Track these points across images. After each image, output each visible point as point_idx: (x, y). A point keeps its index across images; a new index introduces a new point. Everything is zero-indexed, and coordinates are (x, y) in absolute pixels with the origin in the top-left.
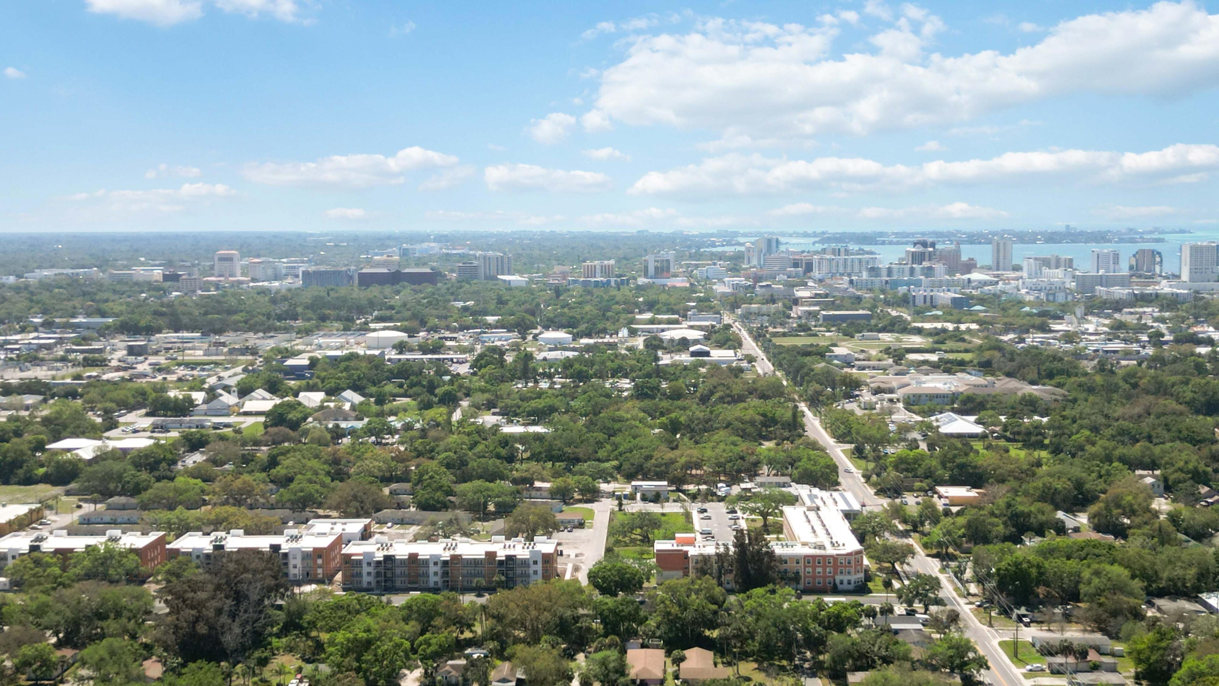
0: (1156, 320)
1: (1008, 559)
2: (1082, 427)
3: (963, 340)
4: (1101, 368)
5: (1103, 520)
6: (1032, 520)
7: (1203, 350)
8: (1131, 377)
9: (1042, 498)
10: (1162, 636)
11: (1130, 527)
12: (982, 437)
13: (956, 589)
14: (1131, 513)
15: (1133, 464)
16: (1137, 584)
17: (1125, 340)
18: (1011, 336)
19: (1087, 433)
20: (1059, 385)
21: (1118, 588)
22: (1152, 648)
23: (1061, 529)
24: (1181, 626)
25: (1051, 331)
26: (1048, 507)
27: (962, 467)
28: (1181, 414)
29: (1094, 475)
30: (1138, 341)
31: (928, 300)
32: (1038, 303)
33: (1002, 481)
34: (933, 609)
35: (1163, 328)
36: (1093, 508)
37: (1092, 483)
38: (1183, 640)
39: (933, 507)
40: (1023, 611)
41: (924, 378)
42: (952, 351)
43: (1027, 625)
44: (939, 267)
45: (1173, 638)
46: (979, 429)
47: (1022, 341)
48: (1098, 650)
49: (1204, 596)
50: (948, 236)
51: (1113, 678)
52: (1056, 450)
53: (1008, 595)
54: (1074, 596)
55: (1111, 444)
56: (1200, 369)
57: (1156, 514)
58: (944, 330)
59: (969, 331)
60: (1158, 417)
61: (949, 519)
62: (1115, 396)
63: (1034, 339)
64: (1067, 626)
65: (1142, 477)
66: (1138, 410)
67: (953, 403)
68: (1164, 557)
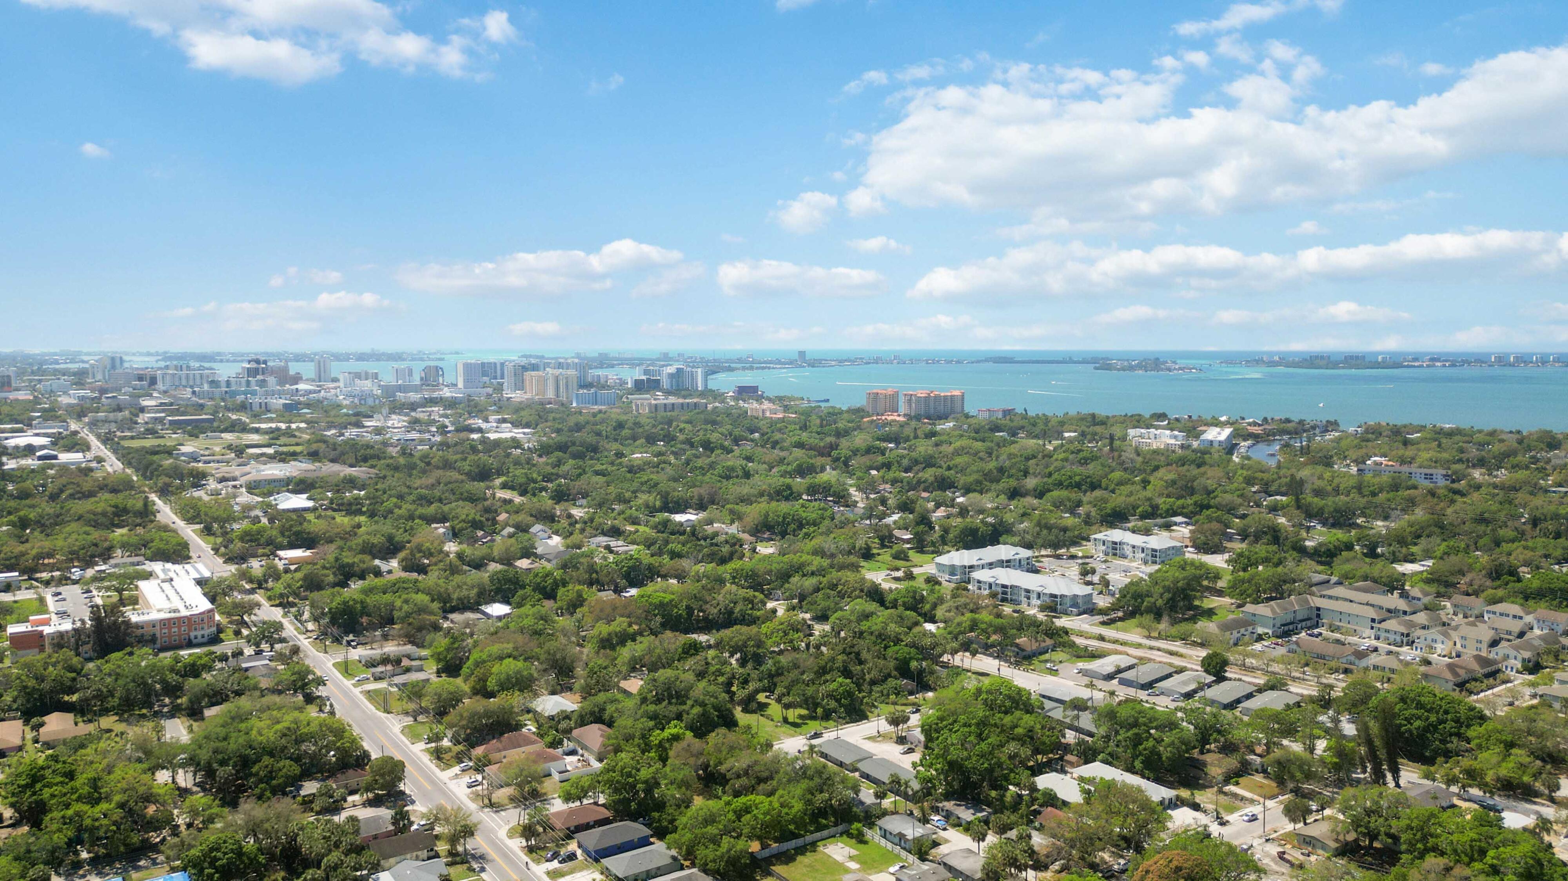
0: (442, 416)
1: (338, 599)
2: (391, 496)
3: (295, 436)
4: (403, 452)
5: (409, 563)
6: (356, 569)
7: (475, 436)
8: (425, 458)
9: (363, 551)
10: (455, 639)
11: (429, 565)
12: (314, 509)
13: (297, 629)
14: (429, 554)
15: (430, 520)
16: (436, 606)
17: (420, 432)
18: (333, 432)
19: (395, 500)
20: (372, 467)
21: (422, 610)
22: (448, 650)
23: (378, 573)
24: (468, 631)
25: (364, 427)
26: (367, 558)
27: (297, 534)
28: (462, 481)
29: (401, 530)
30: (429, 432)
31: (263, 405)
32: (353, 406)
33: (330, 541)
34: (278, 646)
35: (447, 422)
36: (402, 555)
37: (400, 536)
38: (470, 641)
39: (275, 567)
40: (351, 637)
41: (262, 467)
42: (285, 445)
43: (354, 647)
44: (271, 380)
45: (463, 640)
46: (310, 504)
47: (343, 435)
48: (409, 657)
49: (483, 608)
50: (278, 356)
51: (421, 676)
52: (372, 515)
53: (339, 627)
54: (391, 621)
55: (412, 507)
56: (474, 449)
57: (447, 554)
58: (278, 429)
59: (298, 429)
60: (446, 485)
61: (289, 575)
62: (414, 472)
63: (351, 433)
64: (385, 644)
65: (436, 528)
66: (431, 481)
67: (288, 485)
68: (454, 583)
